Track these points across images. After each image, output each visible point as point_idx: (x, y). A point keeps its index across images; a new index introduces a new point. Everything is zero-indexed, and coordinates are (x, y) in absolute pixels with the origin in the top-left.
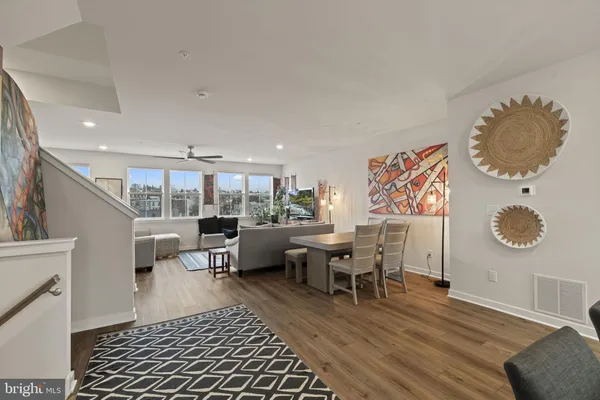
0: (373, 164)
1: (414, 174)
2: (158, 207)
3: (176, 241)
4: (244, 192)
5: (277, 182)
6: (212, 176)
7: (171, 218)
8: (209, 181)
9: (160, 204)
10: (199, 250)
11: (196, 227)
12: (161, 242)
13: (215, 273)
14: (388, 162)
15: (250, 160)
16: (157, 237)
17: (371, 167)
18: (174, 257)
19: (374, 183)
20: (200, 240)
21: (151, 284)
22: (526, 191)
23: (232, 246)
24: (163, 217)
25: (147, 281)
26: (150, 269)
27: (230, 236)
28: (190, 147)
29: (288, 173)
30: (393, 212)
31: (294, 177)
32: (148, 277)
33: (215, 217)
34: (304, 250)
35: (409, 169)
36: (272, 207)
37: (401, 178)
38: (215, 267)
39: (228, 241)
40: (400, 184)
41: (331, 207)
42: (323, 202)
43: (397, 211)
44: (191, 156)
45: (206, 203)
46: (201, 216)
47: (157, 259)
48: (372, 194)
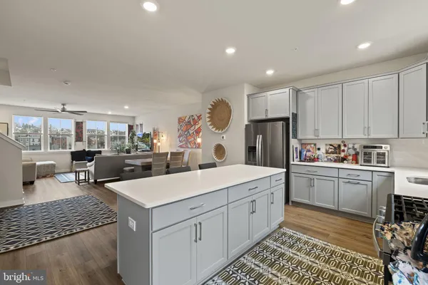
0: (180, 120)
1: (197, 127)
2: (38, 143)
3: (53, 166)
4: (106, 133)
5: (131, 128)
6: (82, 123)
7: (49, 150)
8: (79, 126)
9: (40, 140)
10: (71, 172)
11: (69, 157)
12: (40, 166)
13: (79, 183)
14: (186, 120)
15: (110, 113)
16: (38, 163)
17: (179, 122)
18: (51, 177)
19: (180, 131)
20: (72, 165)
21: (34, 190)
22: (223, 137)
23: (91, 166)
24: (43, 150)
25: (31, 189)
26: (32, 183)
27: (90, 161)
28: (63, 105)
29: (138, 122)
30: (188, 148)
31: (141, 125)
32: (31, 187)
33: (84, 150)
34: (133, 168)
35: (195, 124)
36: (127, 143)
37: (192, 129)
38: (79, 180)
39: (89, 164)
40: (191, 132)
41: (159, 144)
42: (155, 141)
43: (189, 146)
44: (63, 110)
45: (77, 141)
46: (73, 150)
47: (38, 178)
48: (179, 137)
